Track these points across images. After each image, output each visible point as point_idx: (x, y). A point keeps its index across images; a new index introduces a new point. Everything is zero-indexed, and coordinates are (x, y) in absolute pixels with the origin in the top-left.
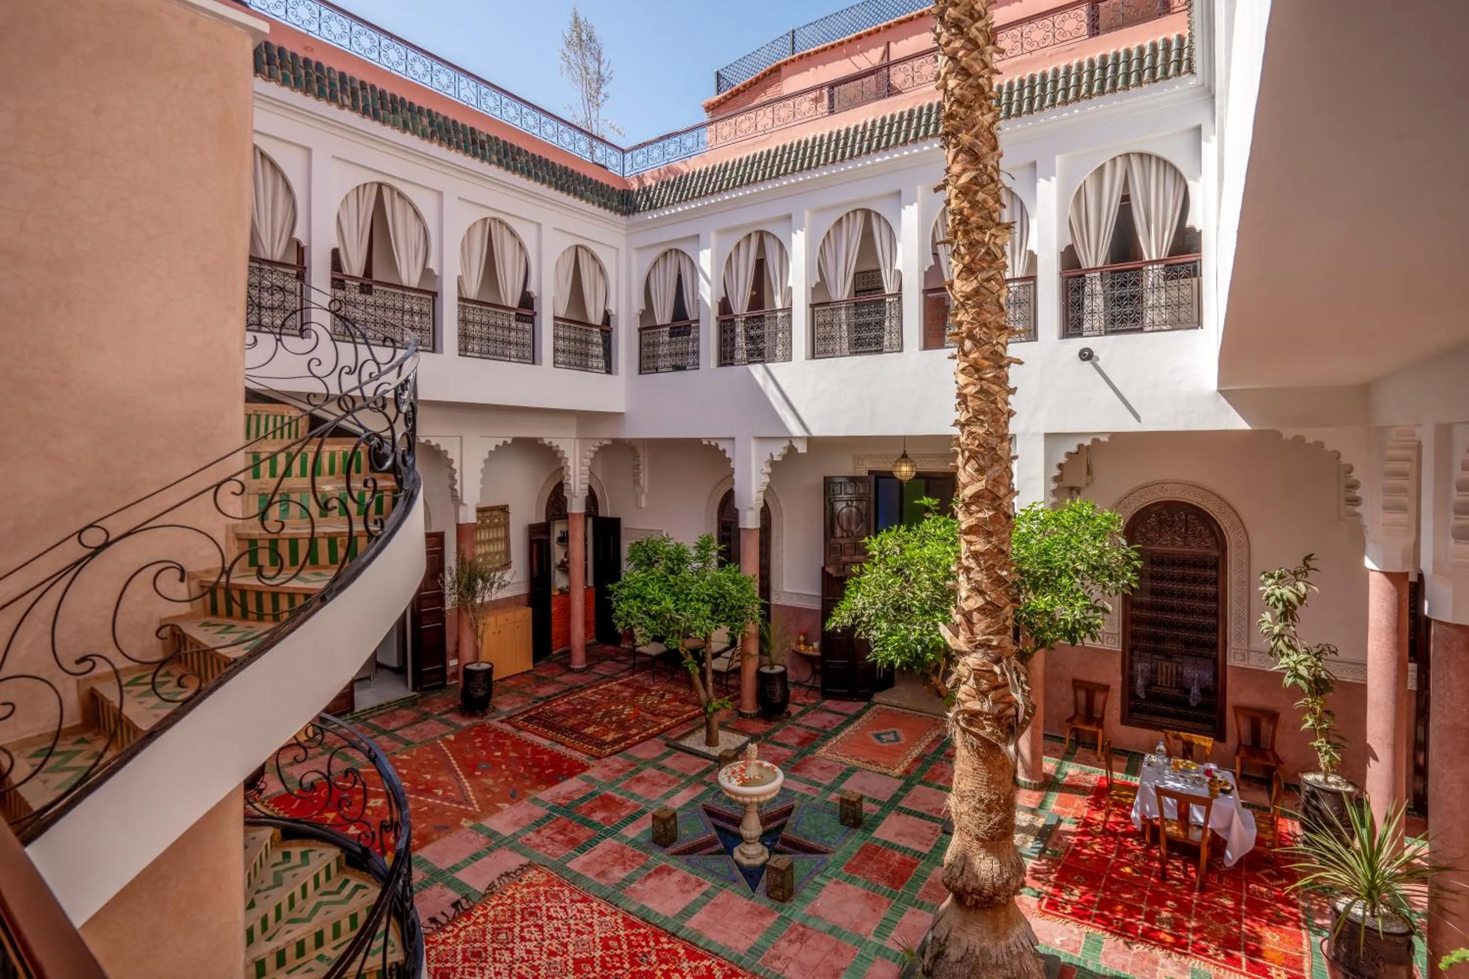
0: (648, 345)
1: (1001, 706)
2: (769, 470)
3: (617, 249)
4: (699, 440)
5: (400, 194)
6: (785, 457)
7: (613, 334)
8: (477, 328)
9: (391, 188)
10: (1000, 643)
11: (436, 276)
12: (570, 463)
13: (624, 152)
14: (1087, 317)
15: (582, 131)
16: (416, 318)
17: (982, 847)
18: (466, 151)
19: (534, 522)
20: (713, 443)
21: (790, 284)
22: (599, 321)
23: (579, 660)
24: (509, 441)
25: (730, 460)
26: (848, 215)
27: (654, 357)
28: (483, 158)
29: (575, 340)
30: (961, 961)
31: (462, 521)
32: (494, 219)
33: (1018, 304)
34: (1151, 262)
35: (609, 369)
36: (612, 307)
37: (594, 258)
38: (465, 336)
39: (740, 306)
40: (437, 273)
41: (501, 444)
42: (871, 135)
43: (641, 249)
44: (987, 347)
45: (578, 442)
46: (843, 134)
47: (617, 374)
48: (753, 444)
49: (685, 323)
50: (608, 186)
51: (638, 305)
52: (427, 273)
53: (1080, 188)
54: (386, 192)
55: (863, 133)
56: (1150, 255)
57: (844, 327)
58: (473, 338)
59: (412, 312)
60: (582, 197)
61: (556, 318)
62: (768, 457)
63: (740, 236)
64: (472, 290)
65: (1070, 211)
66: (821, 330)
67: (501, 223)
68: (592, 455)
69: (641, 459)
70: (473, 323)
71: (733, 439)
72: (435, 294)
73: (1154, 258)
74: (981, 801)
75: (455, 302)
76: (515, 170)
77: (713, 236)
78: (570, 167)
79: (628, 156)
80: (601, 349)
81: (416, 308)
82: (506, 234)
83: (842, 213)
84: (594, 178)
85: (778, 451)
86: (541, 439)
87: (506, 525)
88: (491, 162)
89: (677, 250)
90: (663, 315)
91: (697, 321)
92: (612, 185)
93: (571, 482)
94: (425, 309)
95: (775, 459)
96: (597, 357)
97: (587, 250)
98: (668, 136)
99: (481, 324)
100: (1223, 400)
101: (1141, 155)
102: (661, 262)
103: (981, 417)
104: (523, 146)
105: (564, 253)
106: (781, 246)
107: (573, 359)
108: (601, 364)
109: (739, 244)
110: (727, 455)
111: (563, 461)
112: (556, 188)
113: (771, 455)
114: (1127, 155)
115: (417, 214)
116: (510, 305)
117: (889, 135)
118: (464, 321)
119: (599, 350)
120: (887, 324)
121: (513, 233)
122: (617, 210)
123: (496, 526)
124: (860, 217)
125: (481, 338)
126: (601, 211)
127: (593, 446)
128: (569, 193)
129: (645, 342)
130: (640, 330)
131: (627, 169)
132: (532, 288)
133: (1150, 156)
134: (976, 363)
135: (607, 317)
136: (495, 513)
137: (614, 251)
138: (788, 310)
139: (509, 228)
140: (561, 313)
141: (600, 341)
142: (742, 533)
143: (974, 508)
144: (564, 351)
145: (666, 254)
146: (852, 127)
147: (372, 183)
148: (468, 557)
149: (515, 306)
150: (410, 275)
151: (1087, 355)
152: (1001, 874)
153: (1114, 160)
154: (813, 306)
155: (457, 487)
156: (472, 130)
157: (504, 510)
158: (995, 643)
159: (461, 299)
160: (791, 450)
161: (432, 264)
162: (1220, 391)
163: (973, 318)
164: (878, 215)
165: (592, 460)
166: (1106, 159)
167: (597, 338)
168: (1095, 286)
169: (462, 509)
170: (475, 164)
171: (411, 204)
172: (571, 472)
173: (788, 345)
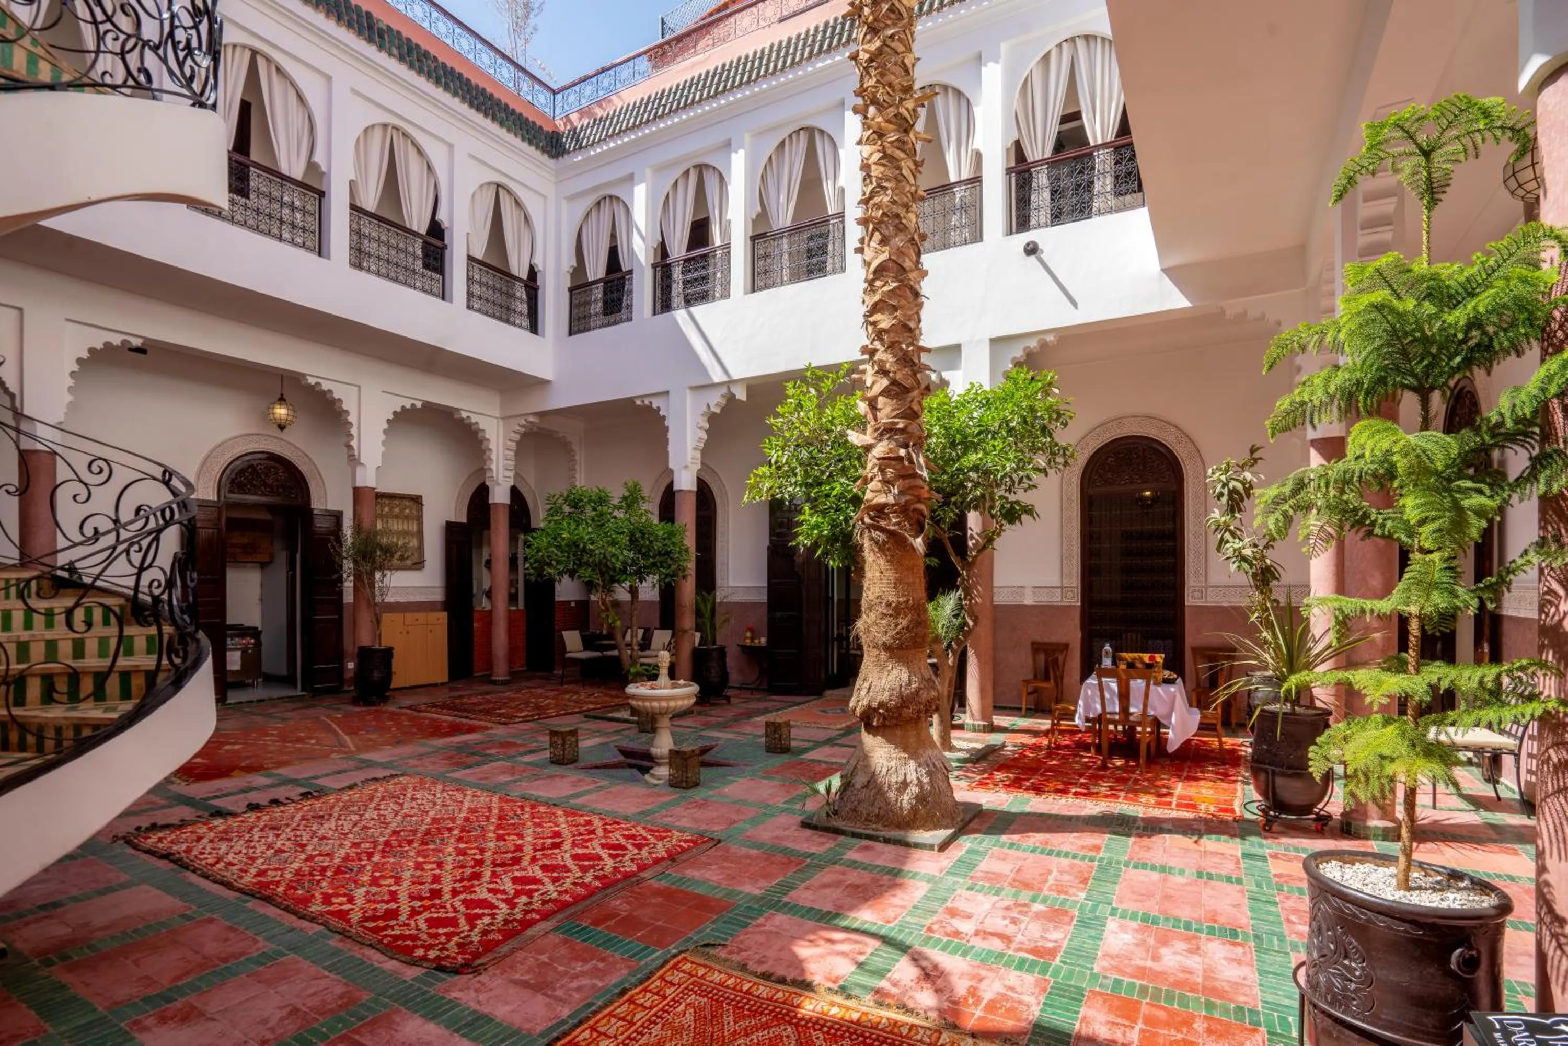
0: (579, 305)
1: (908, 498)
2: (707, 426)
3: (545, 197)
4: (631, 401)
5: (278, 70)
6: (723, 410)
7: (540, 292)
8: (375, 245)
9: (269, 60)
10: (906, 427)
11: (323, 174)
12: (492, 446)
13: (554, 93)
14: (1033, 213)
15: (504, 56)
16: (298, 216)
17: (890, 657)
18: (360, 33)
19: (453, 520)
20: (647, 402)
21: (728, 217)
22: (524, 275)
23: (501, 671)
24: (419, 405)
25: (664, 418)
26: (790, 136)
27: (585, 317)
28: (381, 48)
29: (494, 289)
30: (866, 786)
31: (359, 484)
32: (396, 128)
33: (964, 208)
34: (1098, 147)
35: (534, 328)
36: (538, 261)
37: (518, 203)
38: (360, 251)
39: (678, 249)
40: (324, 168)
41: (408, 406)
42: (814, 41)
43: (572, 198)
44: (891, 109)
45: (501, 423)
46: (784, 44)
47: (543, 336)
48: (689, 397)
49: (618, 275)
50: (534, 123)
51: (568, 261)
52: (312, 167)
53: (1026, 80)
54: (261, 63)
55: (806, 39)
56: (1095, 138)
57: (786, 257)
58: (369, 255)
59: (292, 207)
60: (502, 124)
61: (471, 259)
62: (705, 409)
63: (678, 172)
64: (370, 201)
65: (1016, 104)
66: (761, 263)
67: (405, 135)
68: (517, 437)
69: (577, 457)
70: (370, 238)
71: (667, 393)
72: (322, 194)
73: (1100, 142)
74: (889, 605)
75: (347, 210)
76: (420, 72)
77: (648, 172)
78: (489, 90)
79: (559, 97)
80: (525, 306)
81: (297, 203)
82: (412, 152)
83: (784, 134)
84: (518, 110)
85: (715, 401)
86: (458, 410)
87: (419, 519)
88: (391, 54)
89: (611, 197)
90: (596, 269)
91: (630, 272)
92: (538, 123)
93: (494, 467)
94: (309, 207)
95: (713, 409)
96: (521, 314)
97: (509, 192)
98: (603, 70)
99: (379, 241)
100: (1167, 282)
101: (1087, 38)
102: (594, 213)
103: (885, 184)
104: (433, 52)
105: (482, 186)
106: (721, 178)
107: (488, 307)
108: (526, 323)
109: (676, 182)
110: (662, 413)
111: (485, 443)
112: (471, 105)
113: (708, 406)
114: (1072, 40)
115: (300, 98)
116: (415, 228)
117: (832, 37)
118: (356, 232)
119: (523, 308)
120: (830, 248)
121: (420, 152)
122: (544, 151)
123: (407, 518)
124: (803, 136)
125: (379, 258)
126: (525, 146)
127: (517, 425)
128: (486, 115)
129: (575, 302)
130: (571, 290)
131: (558, 111)
132: (442, 216)
133: (1095, 37)
134: (880, 128)
135: (533, 273)
136: (407, 503)
137: (541, 200)
138: (727, 247)
139: (414, 144)
140: (479, 254)
141: (524, 297)
142: (677, 496)
143: (878, 283)
144: (480, 298)
145: (599, 203)
146: (794, 36)
147: (244, 47)
148: (366, 524)
149: (423, 231)
150: (292, 165)
151: (1032, 250)
152: (910, 683)
153: (1060, 46)
154: (754, 239)
155: (354, 443)
156: (368, 14)
157: (417, 500)
158: (901, 426)
159: (354, 207)
160: (731, 398)
161: (318, 158)
162: (1164, 270)
163: (878, 81)
164: (822, 132)
165: (518, 443)
166: (1051, 45)
167: (521, 293)
168: (1042, 179)
169: (359, 470)
170: (371, 51)
171: (293, 84)
172: (494, 456)
173: (726, 285)
